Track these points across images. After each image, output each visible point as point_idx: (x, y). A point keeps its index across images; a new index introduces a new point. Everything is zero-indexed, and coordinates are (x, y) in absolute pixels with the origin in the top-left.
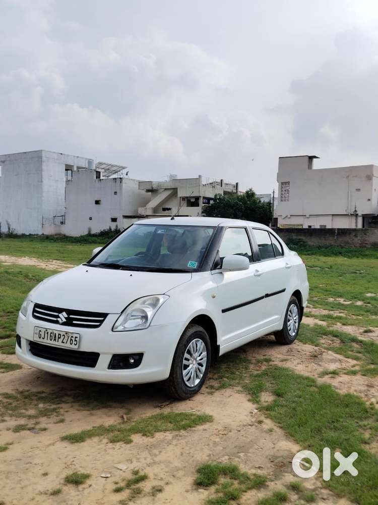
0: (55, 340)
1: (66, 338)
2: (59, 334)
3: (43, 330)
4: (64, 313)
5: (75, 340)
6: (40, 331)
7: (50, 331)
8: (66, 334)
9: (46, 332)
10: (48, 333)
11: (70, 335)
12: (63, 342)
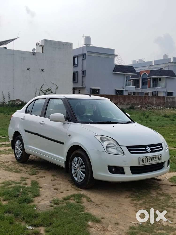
0: (151, 161)
1: (156, 158)
2: (153, 157)
3: (145, 158)
4: (148, 147)
5: (160, 158)
6: (143, 159)
7: (148, 158)
8: (156, 156)
9: (146, 158)
10: (147, 159)
11: (157, 156)
12: (155, 161)
